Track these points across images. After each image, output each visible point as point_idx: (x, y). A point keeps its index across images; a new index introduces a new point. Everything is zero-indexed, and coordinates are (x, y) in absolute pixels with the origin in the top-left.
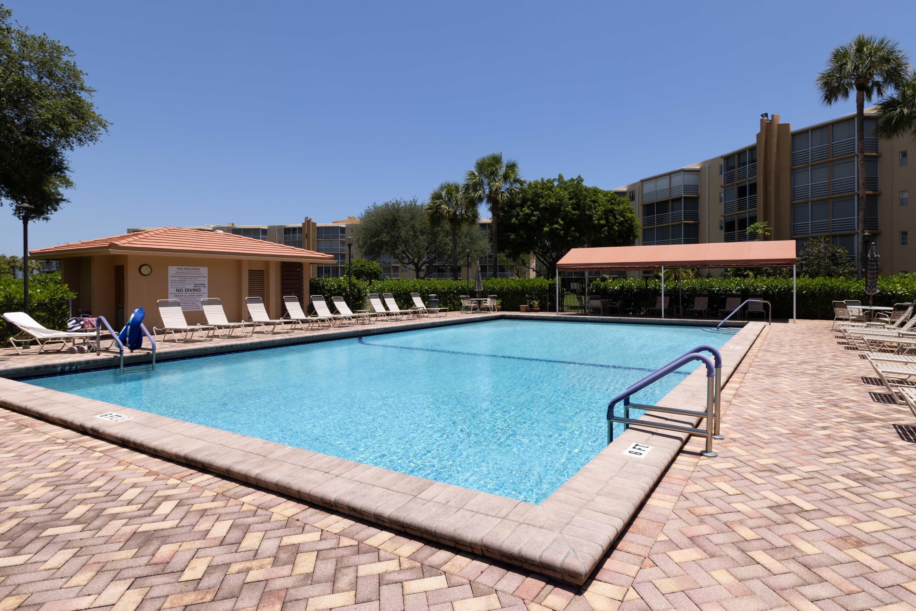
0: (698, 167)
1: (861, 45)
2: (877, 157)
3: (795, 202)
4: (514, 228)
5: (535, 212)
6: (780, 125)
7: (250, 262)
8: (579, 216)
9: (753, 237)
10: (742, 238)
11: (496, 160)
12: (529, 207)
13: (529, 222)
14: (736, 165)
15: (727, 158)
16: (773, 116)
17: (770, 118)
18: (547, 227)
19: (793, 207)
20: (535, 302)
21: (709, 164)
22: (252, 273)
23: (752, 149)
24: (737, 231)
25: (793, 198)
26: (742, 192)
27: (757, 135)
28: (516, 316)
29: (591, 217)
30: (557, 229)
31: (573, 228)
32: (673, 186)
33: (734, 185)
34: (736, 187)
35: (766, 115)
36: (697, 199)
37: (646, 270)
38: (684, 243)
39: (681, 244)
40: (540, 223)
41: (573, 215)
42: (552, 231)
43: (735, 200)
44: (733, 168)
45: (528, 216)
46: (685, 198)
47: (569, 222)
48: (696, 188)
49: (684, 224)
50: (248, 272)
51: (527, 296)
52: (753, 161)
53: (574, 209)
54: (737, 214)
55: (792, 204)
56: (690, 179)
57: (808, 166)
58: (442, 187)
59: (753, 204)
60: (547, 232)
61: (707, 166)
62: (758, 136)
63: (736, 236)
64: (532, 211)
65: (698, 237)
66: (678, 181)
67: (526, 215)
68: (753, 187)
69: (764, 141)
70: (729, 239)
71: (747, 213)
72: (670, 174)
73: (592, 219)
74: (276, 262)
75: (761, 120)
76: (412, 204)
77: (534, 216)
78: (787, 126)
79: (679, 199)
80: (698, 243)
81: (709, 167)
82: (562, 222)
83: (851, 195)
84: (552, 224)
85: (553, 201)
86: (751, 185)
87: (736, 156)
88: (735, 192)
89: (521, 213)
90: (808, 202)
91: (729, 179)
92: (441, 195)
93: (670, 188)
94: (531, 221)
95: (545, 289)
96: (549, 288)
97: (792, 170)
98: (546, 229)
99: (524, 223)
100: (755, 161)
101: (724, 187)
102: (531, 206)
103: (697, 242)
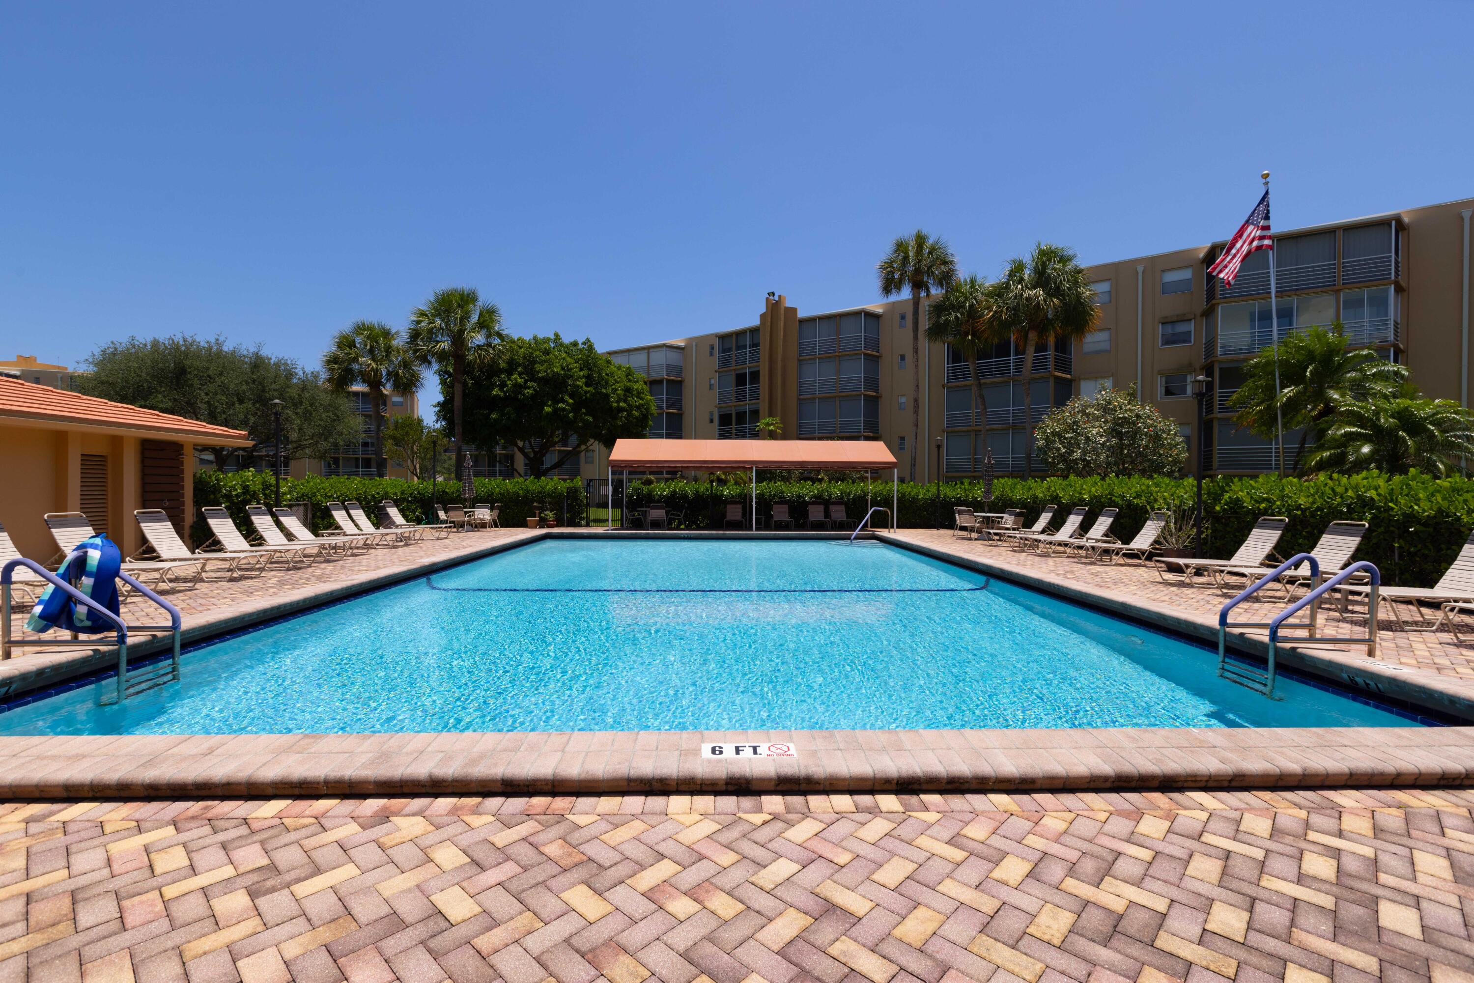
0: (682, 344)
1: (921, 240)
2: (878, 357)
3: (802, 397)
4: (495, 403)
5: (529, 384)
6: (787, 309)
7: (85, 436)
8: (592, 395)
9: (755, 435)
10: (741, 435)
11: (467, 299)
12: (520, 374)
13: (520, 397)
14: (734, 348)
15: (724, 338)
16: (780, 296)
17: (777, 298)
18: (549, 406)
19: (800, 402)
20: (547, 512)
21: (696, 342)
22: (88, 460)
23: (754, 331)
24: (734, 426)
25: (800, 392)
26: (741, 380)
27: (761, 316)
28: (570, 533)
29: (607, 396)
30: (564, 409)
31: (584, 410)
32: (651, 363)
33: (730, 371)
34: (733, 373)
35: (773, 294)
36: (680, 383)
37: (631, 469)
38: (667, 438)
39: (662, 438)
40: (538, 400)
41: (586, 392)
42: (556, 411)
43: (732, 388)
44: (730, 350)
45: (518, 388)
46: (667, 380)
47: (580, 403)
48: (679, 370)
49: (667, 413)
50: (79, 458)
51: (535, 504)
52: (755, 345)
53: (587, 385)
54: (735, 406)
55: (799, 399)
56: (674, 358)
57: (815, 359)
58: (359, 328)
59: (755, 396)
60: (548, 413)
61: (694, 344)
62: (763, 317)
63: (733, 432)
64: (526, 381)
65: (681, 430)
66: (659, 358)
67: (516, 385)
68: (755, 376)
69: (769, 324)
70: (724, 435)
71: (747, 405)
72: (648, 348)
73: (609, 400)
74: (136, 438)
75: (767, 299)
76: (210, 348)
77: (529, 388)
78: (794, 310)
79: (660, 382)
80: (681, 438)
81: (696, 346)
82: (571, 401)
83: (857, 395)
84: (557, 401)
85: (557, 370)
86: (751, 373)
87: (734, 336)
88: (732, 379)
89: (509, 382)
90: (815, 399)
91: (724, 363)
92: (354, 341)
93: (648, 366)
94: (524, 394)
95: (561, 494)
96: (567, 493)
97: (799, 360)
98: (547, 409)
99: (513, 399)
100: (758, 345)
101: (719, 372)
102: (523, 373)
103: (679, 436)
